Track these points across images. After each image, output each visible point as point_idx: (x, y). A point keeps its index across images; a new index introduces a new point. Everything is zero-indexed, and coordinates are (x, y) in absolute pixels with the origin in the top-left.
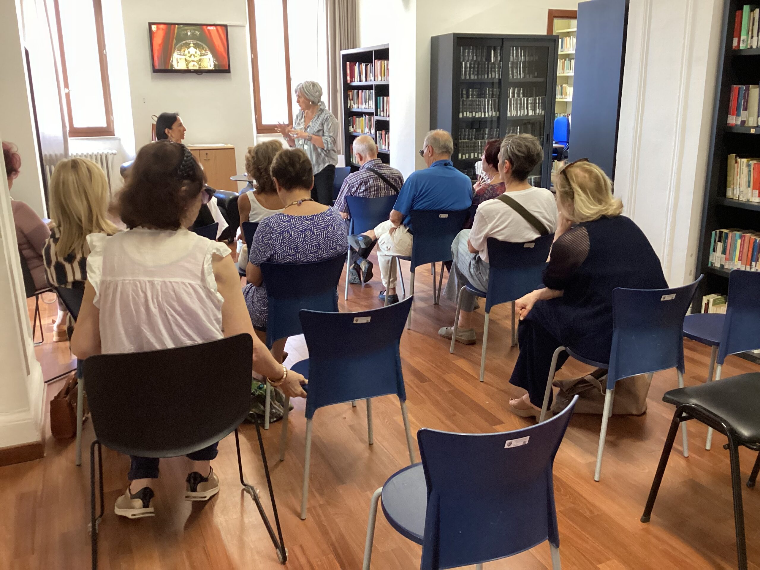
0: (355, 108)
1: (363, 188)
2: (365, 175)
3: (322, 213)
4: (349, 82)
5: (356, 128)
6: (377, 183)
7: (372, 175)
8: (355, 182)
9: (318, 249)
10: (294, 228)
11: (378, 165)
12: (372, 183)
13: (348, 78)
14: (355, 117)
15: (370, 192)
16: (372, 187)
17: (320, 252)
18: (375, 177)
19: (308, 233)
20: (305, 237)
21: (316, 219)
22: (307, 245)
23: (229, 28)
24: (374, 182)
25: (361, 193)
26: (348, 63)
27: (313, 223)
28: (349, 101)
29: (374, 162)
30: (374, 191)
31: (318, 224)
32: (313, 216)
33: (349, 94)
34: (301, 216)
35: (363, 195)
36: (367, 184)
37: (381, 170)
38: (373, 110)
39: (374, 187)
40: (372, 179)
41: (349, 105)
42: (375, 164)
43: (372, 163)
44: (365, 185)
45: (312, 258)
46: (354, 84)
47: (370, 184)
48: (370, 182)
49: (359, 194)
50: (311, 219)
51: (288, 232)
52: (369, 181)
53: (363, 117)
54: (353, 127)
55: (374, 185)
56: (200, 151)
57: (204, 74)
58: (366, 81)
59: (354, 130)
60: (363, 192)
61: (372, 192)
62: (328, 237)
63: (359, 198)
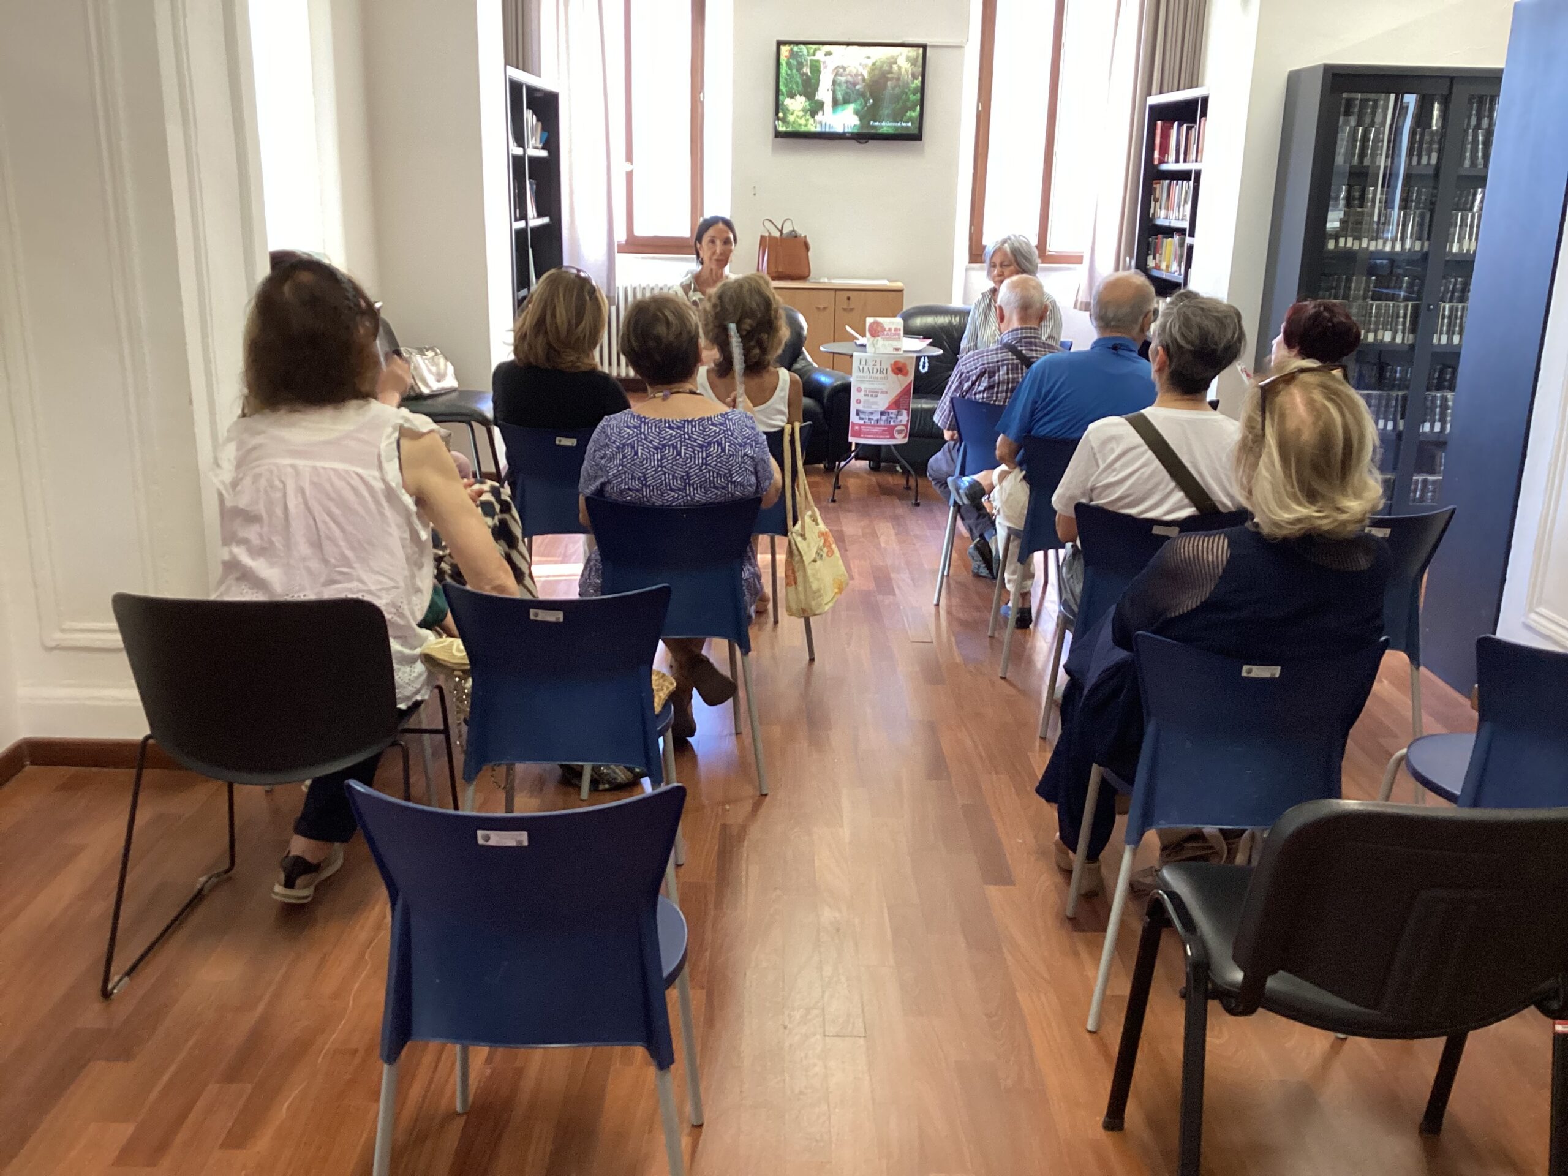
0: (1161, 221)
1: (984, 383)
2: (993, 358)
3: (703, 419)
4: (1156, 162)
5: (1160, 261)
6: (1015, 376)
7: (1009, 360)
8: (972, 370)
9: (686, 484)
10: (645, 439)
11: (1028, 340)
12: (1003, 375)
13: (1156, 155)
14: (1160, 236)
15: (997, 393)
16: (1003, 382)
17: (689, 490)
18: (1013, 364)
19: (669, 452)
20: (662, 459)
21: (688, 428)
22: (665, 473)
23: (928, 50)
24: (1008, 374)
25: (980, 392)
26: (1159, 123)
27: (681, 435)
28: (1153, 203)
29: (1022, 333)
30: (1007, 392)
31: (690, 437)
32: (685, 421)
33: (1155, 189)
34: (661, 420)
35: (983, 398)
36: (994, 376)
37: (1032, 350)
38: (1186, 225)
39: (1008, 383)
40: (1006, 367)
41: (1152, 211)
42: (1021, 339)
43: (1017, 334)
44: (990, 377)
45: (672, 498)
46: (1164, 167)
47: (999, 376)
48: (1001, 373)
49: (975, 394)
50: (678, 428)
51: (633, 447)
52: (999, 371)
53: (1172, 237)
54: (1154, 258)
55: (1008, 379)
56: (838, 292)
57: (870, 142)
58: (1185, 161)
59: (1156, 264)
60: (984, 391)
61: (1002, 392)
62: (706, 465)
63: (976, 403)
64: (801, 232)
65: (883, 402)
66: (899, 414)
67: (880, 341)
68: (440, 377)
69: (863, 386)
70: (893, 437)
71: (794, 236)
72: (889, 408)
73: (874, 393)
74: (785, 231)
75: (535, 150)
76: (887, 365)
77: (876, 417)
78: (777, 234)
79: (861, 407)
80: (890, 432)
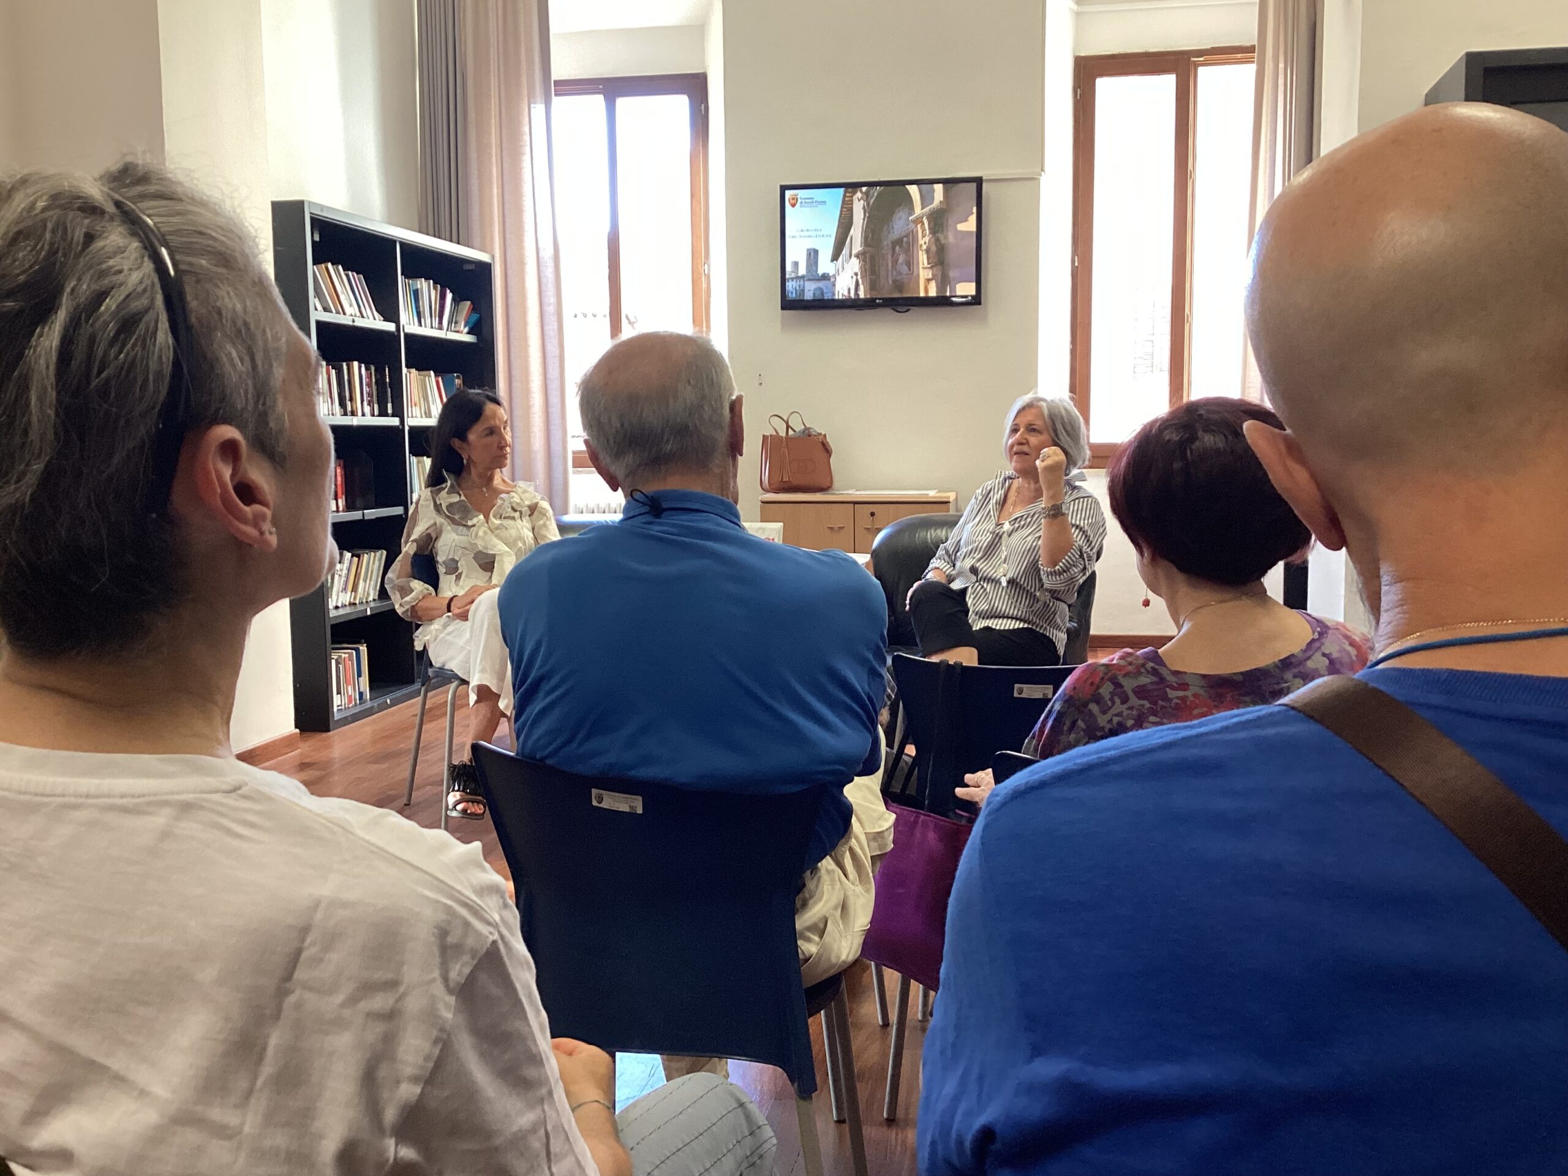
23: (985, 187)
56: (856, 505)
57: (912, 309)
64: (818, 428)
71: (807, 433)
74: (795, 429)
78: (784, 432)
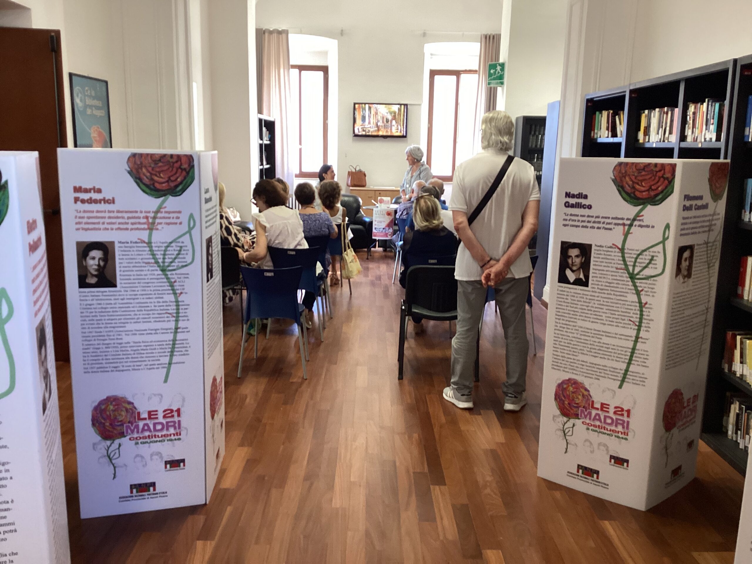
3: (315, 214)
23: (408, 107)
25: (404, 216)
27: (309, 218)
32: (310, 214)
50: (308, 216)
52: (410, 209)
56: (375, 191)
57: (388, 138)
62: (315, 225)
63: (403, 219)
64: (363, 170)
65: (384, 225)
66: (389, 229)
67: (383, 204)
68: (235, 217)
69: (377, 220)
70: (387, 237)
71: (360, 171)
72: (386, 227)
73: (381, 222)
74: (357, 169)
75: (266, 142)
76: (385, 213)
77: (381, 230)
78: (354, 171)
79: (376, 227)
80: (386, 235)
